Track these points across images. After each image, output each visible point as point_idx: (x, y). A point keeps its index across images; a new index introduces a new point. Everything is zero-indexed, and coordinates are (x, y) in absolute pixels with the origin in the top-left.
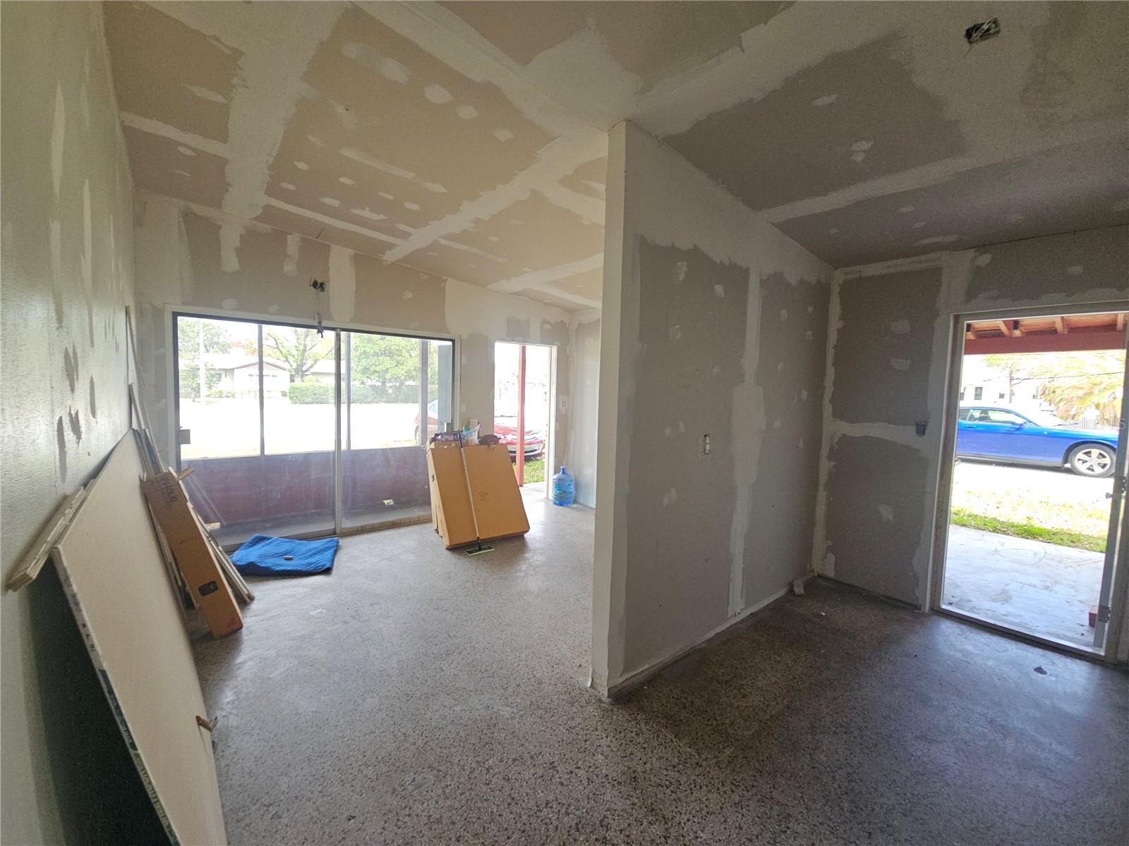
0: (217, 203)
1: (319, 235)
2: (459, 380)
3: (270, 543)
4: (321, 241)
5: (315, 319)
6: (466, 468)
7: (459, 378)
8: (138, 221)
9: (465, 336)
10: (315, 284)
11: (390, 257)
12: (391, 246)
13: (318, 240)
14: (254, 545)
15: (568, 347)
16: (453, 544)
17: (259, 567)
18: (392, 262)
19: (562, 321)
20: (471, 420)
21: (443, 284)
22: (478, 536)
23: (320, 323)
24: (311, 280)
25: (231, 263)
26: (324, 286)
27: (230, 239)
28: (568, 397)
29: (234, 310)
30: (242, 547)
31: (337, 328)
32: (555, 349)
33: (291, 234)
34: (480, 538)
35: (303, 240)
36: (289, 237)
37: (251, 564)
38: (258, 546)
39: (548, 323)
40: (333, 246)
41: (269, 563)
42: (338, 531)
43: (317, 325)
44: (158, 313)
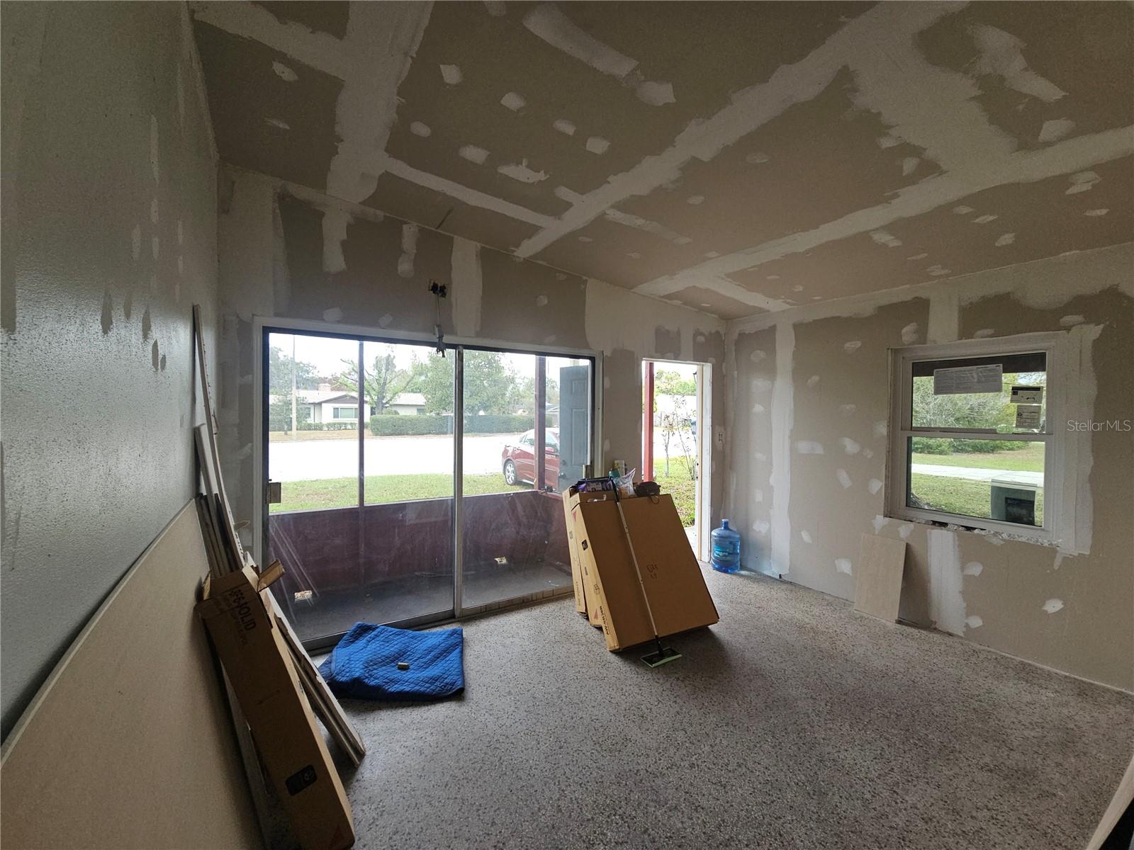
0: (320, 182)
1: (441, 224)
2: (601, 410)
3: (376, 636)
4: (442, 232)
5: (434, 334)
6: (627, 531)
7: (601, 407)
8: (224, 208)
9: (608, 353)
10: (435, 288)
11: (526, 249)
12: (533, 230)
13: (439, 231)
14: (357, 639)
15: (724, 364)
16: (624, 647)
17: (367, 686)
18: (524, 259)
19: (718, 332)
20: (616, 462)
21: (583, 287)
22: (656, 634)
23: (441, 337)
24: (430, 282)
25: (335, 260)
26: (446, 291)
27: (335, 230)
28: (725, 429)
29: (339, 322)
30: (341, 643)
31: (458, 345)
32: (708, 368)
33: (406, 223)
34: (659, 636)
35: (421, 230)
36: (405, 227)
37: (357, 682)
38: (361, 642)
39: (702, 334)
40: (458, 240)
41: (379, 677)
42: (457, 613)
43: (437, 340)
44: (244, 329)
